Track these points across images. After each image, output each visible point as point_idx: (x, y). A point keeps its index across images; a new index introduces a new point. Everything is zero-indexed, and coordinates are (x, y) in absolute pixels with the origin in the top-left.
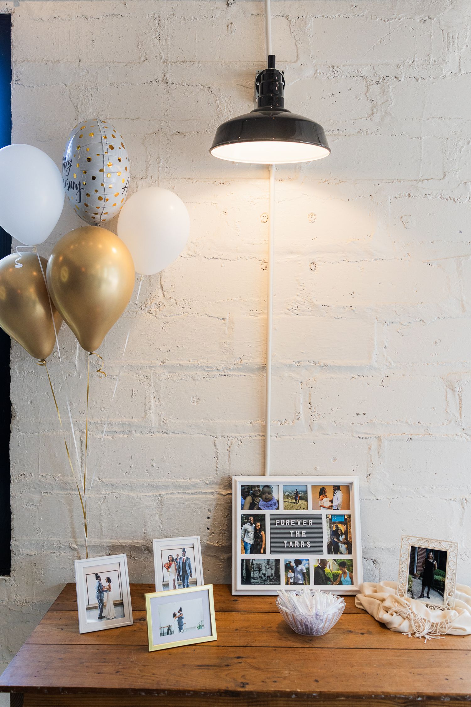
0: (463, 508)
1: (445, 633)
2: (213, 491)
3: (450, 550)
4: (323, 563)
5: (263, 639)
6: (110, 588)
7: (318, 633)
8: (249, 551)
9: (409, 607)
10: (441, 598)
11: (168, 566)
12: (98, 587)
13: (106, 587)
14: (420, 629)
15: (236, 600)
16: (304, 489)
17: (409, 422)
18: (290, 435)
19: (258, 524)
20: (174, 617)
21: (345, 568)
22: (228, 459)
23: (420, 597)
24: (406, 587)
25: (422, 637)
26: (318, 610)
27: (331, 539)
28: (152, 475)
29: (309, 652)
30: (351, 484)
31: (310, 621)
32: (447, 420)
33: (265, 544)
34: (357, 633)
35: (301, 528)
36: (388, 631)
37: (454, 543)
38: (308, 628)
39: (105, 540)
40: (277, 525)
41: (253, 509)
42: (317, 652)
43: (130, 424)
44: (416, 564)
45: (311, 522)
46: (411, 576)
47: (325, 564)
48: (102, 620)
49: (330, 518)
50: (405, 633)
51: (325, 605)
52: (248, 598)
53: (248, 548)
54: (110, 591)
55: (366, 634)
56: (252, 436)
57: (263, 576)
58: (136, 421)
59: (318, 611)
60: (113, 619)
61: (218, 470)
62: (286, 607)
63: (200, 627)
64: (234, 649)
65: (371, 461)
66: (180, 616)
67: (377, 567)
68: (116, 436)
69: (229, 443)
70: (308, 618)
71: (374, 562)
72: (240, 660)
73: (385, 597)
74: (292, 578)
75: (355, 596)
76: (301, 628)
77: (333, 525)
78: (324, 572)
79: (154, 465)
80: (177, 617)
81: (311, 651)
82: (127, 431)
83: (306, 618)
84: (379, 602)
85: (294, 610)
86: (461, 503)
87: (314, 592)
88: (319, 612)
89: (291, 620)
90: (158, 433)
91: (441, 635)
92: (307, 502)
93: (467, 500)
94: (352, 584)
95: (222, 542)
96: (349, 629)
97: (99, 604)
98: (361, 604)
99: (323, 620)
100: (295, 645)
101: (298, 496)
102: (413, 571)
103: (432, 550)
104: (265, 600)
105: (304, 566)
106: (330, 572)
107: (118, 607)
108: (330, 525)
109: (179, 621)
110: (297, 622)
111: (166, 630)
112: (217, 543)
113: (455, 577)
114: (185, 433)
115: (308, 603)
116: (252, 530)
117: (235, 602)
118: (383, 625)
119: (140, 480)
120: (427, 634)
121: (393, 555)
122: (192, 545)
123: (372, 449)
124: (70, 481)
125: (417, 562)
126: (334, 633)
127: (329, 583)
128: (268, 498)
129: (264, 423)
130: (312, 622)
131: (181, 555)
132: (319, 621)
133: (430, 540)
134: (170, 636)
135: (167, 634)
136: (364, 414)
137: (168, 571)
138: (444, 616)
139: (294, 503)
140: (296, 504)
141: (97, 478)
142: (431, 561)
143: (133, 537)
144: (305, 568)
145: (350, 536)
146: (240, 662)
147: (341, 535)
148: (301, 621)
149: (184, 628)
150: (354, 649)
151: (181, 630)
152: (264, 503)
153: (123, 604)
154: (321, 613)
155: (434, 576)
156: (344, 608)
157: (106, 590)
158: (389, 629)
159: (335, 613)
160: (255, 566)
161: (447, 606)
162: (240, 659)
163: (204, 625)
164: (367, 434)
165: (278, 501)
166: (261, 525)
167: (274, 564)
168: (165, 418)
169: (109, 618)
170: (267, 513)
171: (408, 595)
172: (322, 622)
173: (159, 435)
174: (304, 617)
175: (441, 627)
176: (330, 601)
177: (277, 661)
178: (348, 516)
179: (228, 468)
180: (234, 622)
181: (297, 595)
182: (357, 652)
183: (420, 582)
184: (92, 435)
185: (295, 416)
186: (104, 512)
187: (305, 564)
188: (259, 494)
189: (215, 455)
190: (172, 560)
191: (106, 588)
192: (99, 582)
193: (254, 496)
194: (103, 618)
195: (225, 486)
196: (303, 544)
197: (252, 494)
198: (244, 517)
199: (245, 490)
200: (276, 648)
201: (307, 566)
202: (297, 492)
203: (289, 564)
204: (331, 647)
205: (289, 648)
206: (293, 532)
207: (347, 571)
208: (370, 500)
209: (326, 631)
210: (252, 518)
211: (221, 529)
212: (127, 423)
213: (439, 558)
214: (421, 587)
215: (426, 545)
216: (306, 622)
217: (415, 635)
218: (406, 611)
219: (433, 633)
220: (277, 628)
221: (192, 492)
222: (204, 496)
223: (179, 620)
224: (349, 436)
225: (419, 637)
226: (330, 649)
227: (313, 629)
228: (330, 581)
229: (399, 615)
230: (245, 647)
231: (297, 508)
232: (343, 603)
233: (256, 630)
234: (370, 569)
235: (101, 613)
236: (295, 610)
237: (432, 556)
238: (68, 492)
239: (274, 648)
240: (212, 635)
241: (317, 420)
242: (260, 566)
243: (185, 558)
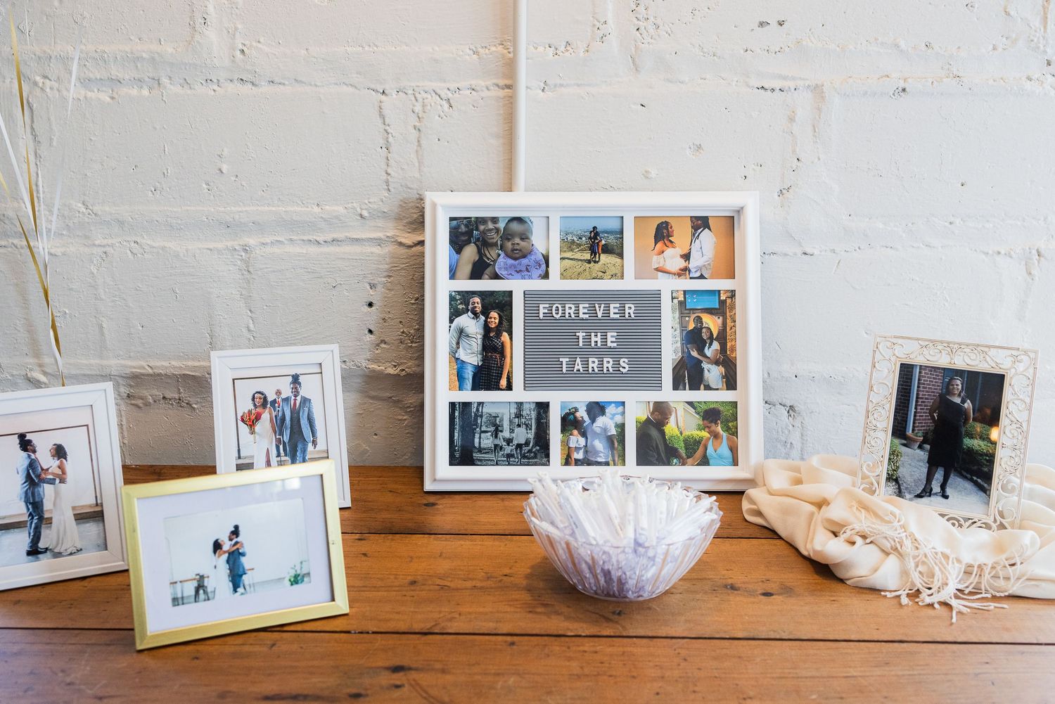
0: (1030, 274)
1: (1007, 594)
2: (380, 235)
3: (1013, 370)
4: (661, 412)
5: (481, 610)
6: (64, 473)
7: (641, 593)
8: (469, 383)
9: (899, 522)
10: (981, 496)
11: (251, 421)
12: (28, 471)
13: (50, 471)
14: (933, 582)
15: (433, 504)
16: (614, 225)
17: (903, 44)
18: (578, 85)
19: (494, 314)
20: (215, 552)
21: (716, 424)
22: (417, 151)
23: (919, 496)
24: (883, 469)
25: (941, 603)
26: (641, 532)
27: (683, 352)
28: (221, 196)
29: (610, 649)
30: (739, 211)
31: (618, 561)
32: (1007, 38)
33: (511, 367)
34: (751, 593)
35: (605, 324)
36: (839, 586)
37: (1026, 352)
38: (611, 579)
39: (113, 362)
40: (541, 316)
41: (480, 279)
42: (635, 650)
43: (153, 59)
44: (913, 410)
45: (630, 309)
46: (897, 441)
47: (666, 414)
48: (38, 558)
49: (682, 298)
50: (891, 591)
51: (664, 516)
52: (466, 499)
53: (466, 376)
54: (62, 481)
55: (778, 594)
56: (478, 88)
57: (504, 443)
58: (170, 50)
59: (640, 534)
60: (71, 554)
61: (390, 180)
62: (552, 523)
63: (296, 580)
64: (391, 640)
65: (794, 151)
66: (235, 548)
67: (797, 424)
68: (119, 93)
69: (418, 108)
70: (611, 552)
71: (791, 411)
72: (398, 678)
73: (827, 495)
74: (580, 448)
75: (742, 493)
76: (592, 581)
77: (689, 317)
78: (663, 433)
79: (225, 168)
80: (225, 552)
81: (618, 647)
82: (147, 79)
83: (604, 552)
84: (813, 508)
85: (573, 530)
86: (1023, 263)
87: (633, 483)
88: (643, 537)
89: (564, 558)
90: (231, 84)
91: (994, 598)
92: (622, 258)
93: (1043, 252)
94: (735, 462)
95: (406, 363)
96: (730, 581)
97: (31, 514)
98: (759, 513)
99: (657, 560)
100: (571, 628)
101: (598, 243)
102: (905, 428)
103: (960, 373)
104: (506, 503)
105: (612, 419)
106: (679, 435)
107: (88, 522)
108: (682, 316)
109: (231, 563)
110: (579, 563)
111: (190, 589)
112: (395, 366)
113: (1024, 442)
114: (301, 82)
115: (614, 512)
116: (478, 331)
117: (429, 509)
118: (825, 571)
119: (189, 208)
120: (957, 597)
121: (839, 393)
122: (318, 366)
123: (796, 119)
124: (11, 214)
125: (916, 405)
126: (688, 591)
127: (675, 461)
128: (520, 250)
129: (509, 52)
130: (623, 563)
131: (287, 392)
132: (644, 561)
133: (956, 346)
134: (201, 605)
135: (193, 599)
136: (781, 24)
137: (253, 432)
138: (999, 548)
139: (589, 262)
140: (592, 264)
141: (80, 205)
142: (957, 400)
143: (182, 352)
144: (613, 425)
145: (733, 343)
146: (398, 683)
147: (708, 341)
148: (590, 562)
149: (246, 583)
150: (745, 642)
151: (239, 587)
152: (510, 261)
153: (103, 516)
154: (649, 537)
155: (965, 440)
156: (718, 525)
157: (51, 477)
158: (842, 581)
159: (691, 539)
160: (484, 419)
161: (998, 518)
162: (401, 674)
163: (308, 574)
164: (785, 78)
165: (547, 259)
166: (500, 316)
167: (534, 415)
168: (246, 43)
169: (60, 553)
170: (517, 287)
171: (887, 491)
172: (653, 565)
173: (232, 88)
174: (601, 549)
175: (992, 575)
176: (676, 505)
177: (512, 679)
178: (729, 294)
179: (417, 175)
180: (411, 561)
181: (585, 489)
182: (756, 652)
183: (923, 455)
184: (58, 90)
185: (593, 32)
186: (105, 292)
187: (614, 415)
188: (495, 241)
189: (382, 142)
190: (264, 404)
191: (53, 474)
192: (29, 456)
193: (484, 244)
194: (41, 553)
195: (411, 223)
196: (610, 365)
197: (478, 240)
198: (458, 297)
199: (460, 230)
200: (515, 639)
201: (619, 419)
202: (595, 234)
203: (573, 414)
204: (678, 635)
205: (553, 638)
206: (584, 334)
207: (721, 432)
208: (786, 255)
209: (662, 588)
210: (477, 299)
211: (403, 332)
212: (144, 55)
213: (979, 391)
214: (925, 470)
215: (943, 361)
216: (606, 564)
217: (918, 597)
218: (890, 532)
219: (971, 593)
220: (528, 577)
221: (326, 239)
222: (356, 249)
223: (232, 560)
224: (736, 85)
225: (931, 605)
226: (674, 640)
227: (627, 583)
228: (676, 458)
229: (871, 542)
230: (426, 634)
231: (594, 275)
232: (714, 511)
233: (469, 584)
234: (780, 430)
235: (36, 538)
236: (576, 531)
237: (960, 387)
238: (10, 241)
239: (509, 639)
240: (333, 599)
241: (653, 41)
242: (498, 419)
243: (299, 398)
